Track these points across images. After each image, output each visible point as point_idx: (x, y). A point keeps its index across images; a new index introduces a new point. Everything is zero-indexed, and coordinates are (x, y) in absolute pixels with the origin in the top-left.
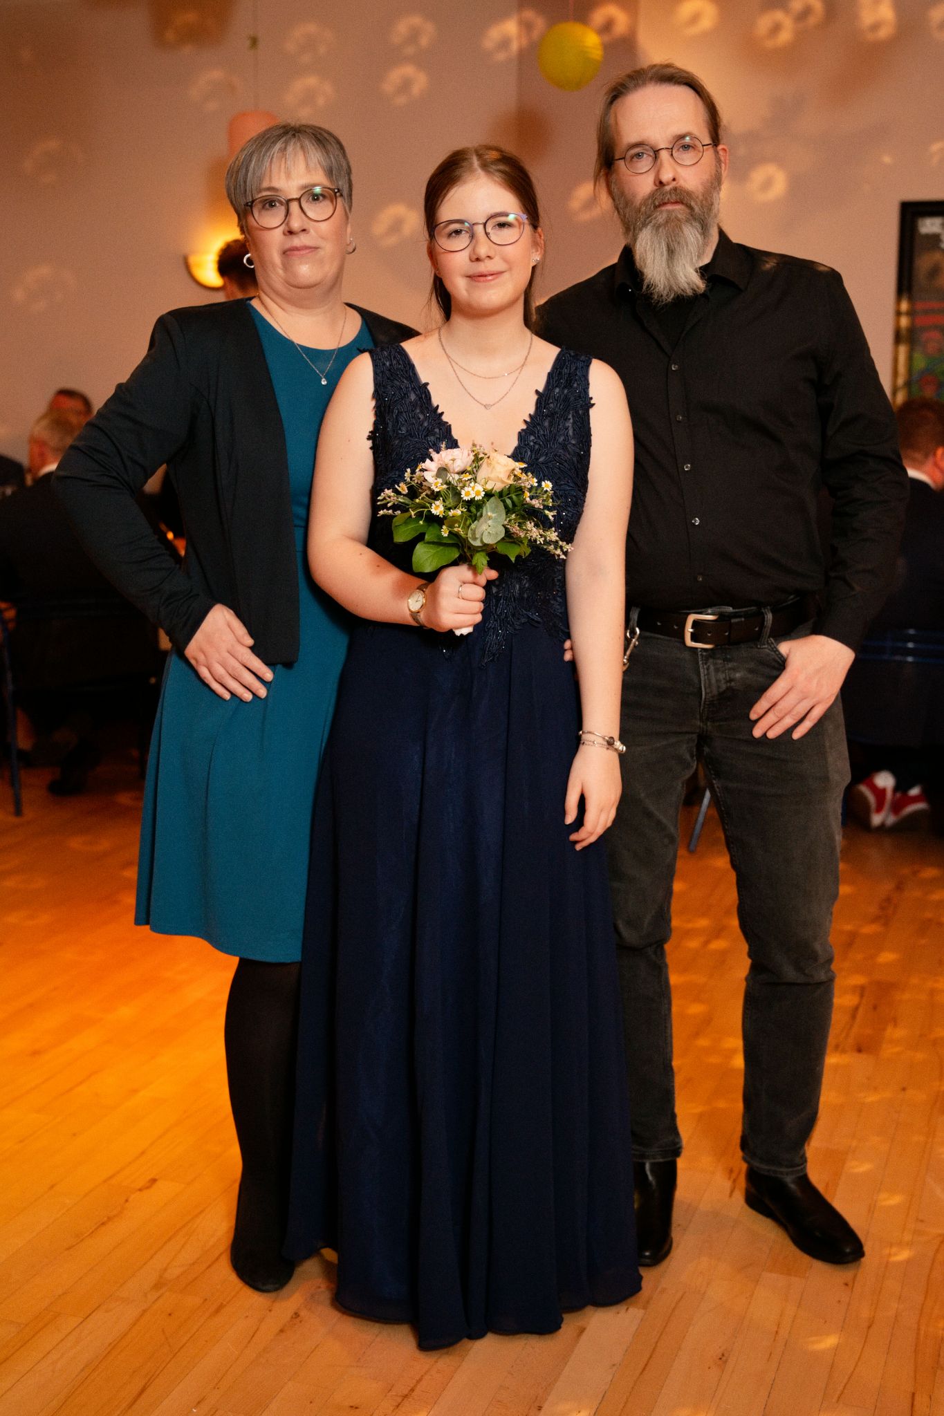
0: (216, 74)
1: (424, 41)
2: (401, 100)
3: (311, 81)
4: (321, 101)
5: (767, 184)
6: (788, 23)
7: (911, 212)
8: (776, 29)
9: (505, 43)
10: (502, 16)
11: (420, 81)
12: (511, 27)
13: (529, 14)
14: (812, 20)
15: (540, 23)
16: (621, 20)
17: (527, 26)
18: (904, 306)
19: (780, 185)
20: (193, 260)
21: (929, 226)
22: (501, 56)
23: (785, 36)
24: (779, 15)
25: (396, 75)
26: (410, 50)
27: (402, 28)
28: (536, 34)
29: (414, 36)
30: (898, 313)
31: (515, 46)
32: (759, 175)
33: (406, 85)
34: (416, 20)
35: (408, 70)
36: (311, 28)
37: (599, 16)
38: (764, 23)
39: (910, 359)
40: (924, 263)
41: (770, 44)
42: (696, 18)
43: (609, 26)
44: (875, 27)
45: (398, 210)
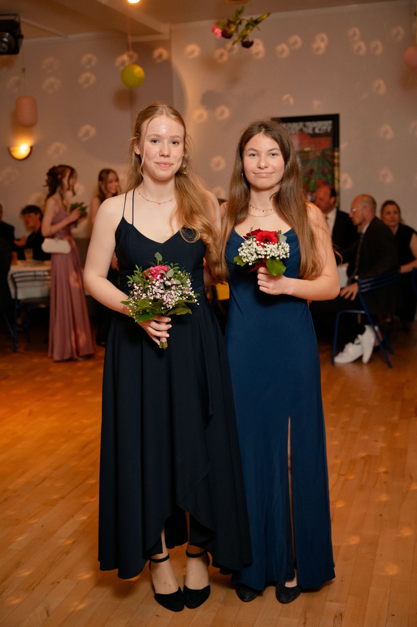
0: (16, 78)
1: (93, 63)
2: (86, 86)
3: (52, 79)
4: (56, 87)
5: (222, 113)
6: (226, 53)
8: (222, 55)
9: (123, 63)
10: (121, 53)
11: (93, 79)
12: (125, 57)
13: (131, 52)
14: (235, 52)
16: (165, 54)
17: (131, 57)
19: (227, 113)
20: (11, 150)
22: (122, 68)
23: (225, 58)
24: (222, 50)
25: (84, 76)
26: (88, 67)
27: (85, 58)
28: (134, 60)
29: (89, 62)
31: (127, 64)
32: (219, 109)
33: (88, 80)
34: (89, 56)
35: (88, 74)
37: (156, 53)
38: (217, 53)
41: (220, 61)
42: (192, 52)
43: (160, 56)
44: (257, 54)
45: (87, 127)
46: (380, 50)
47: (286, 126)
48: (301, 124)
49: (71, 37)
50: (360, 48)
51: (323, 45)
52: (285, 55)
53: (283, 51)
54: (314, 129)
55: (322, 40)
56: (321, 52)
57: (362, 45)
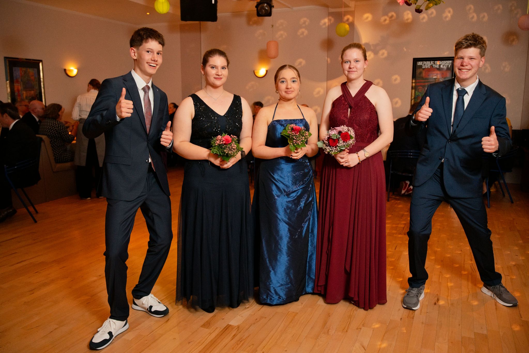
0: (261, 31)
1: (307, 23)
2: (301, 36)
3: (282, 32)
4: (284, 37)
5: (383, 54)
6: (388, 19)
7: (416, 60)
8: (385, 20)
9: (325, 24)
10: (324, 18)
11: (306, 32)
12: (326, 20)
13: (330, 17)
14: (393, 18)
15: (333, 19)
16: (351, 19)
17: (330, 20)
18: (414, 81)
19: (386, 55)
20: (255, 71)
21: (420, 63)
22: (324, 27)
23: (387, 22)
24: (386, 17)
25: (301, 31)
26: (304, 25)
27: (302, 21)
28: (332, 22)
29: (305, 22)
30: (412, 83)
31: (327, 24)
32: (381, 52)
33: (303, 33)
34: (305, 19)
35: (303, 30)
36: (282, 21)
37: (346, 18)
38: (383, 19)
39: (415, 93)
40: (418, 71)
41: (383, 23)
42: (367, 18)
43: (348, 20)
44: (407, 19)
45: (301, 60)
46: (486, 19)
47: (423, 63)
48: (432, 62)
49: (295, 8)
50: (473, 17)
51: (449, 15)
52: (424, 21)
53: (424, 18)
54: (440, 65)
55: (449, 12)
56: (448, 19)
57: (475, 15)
